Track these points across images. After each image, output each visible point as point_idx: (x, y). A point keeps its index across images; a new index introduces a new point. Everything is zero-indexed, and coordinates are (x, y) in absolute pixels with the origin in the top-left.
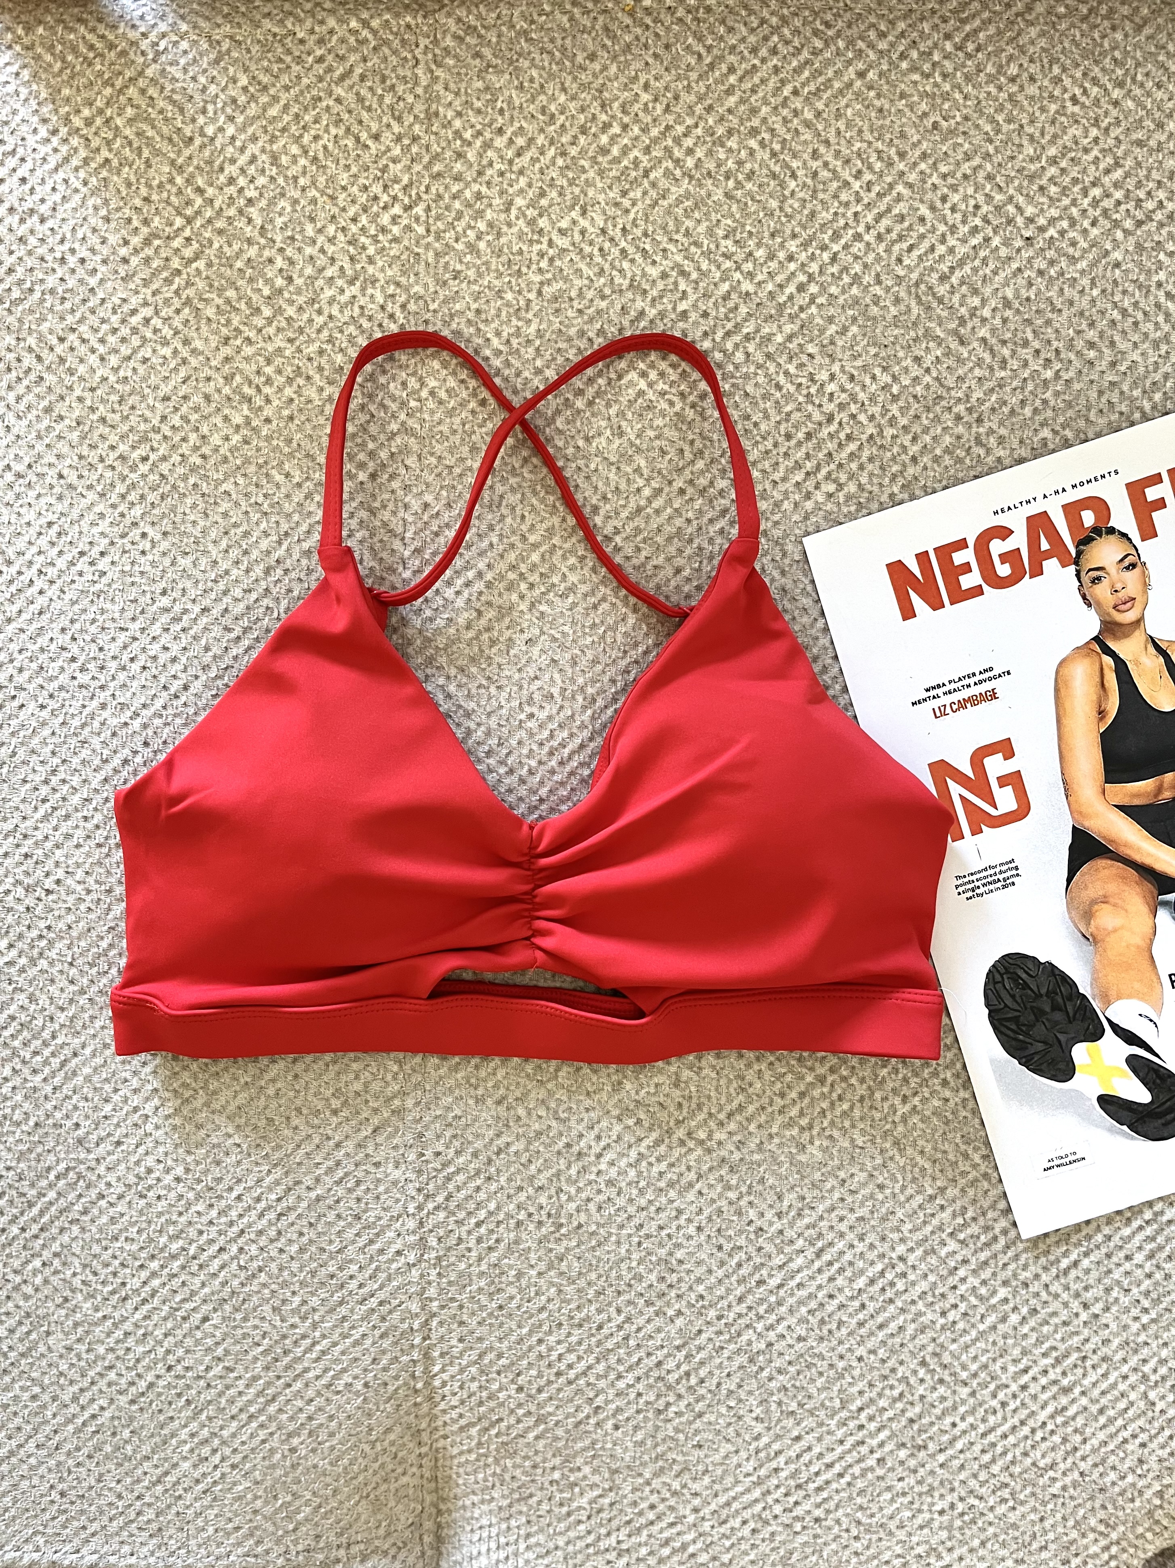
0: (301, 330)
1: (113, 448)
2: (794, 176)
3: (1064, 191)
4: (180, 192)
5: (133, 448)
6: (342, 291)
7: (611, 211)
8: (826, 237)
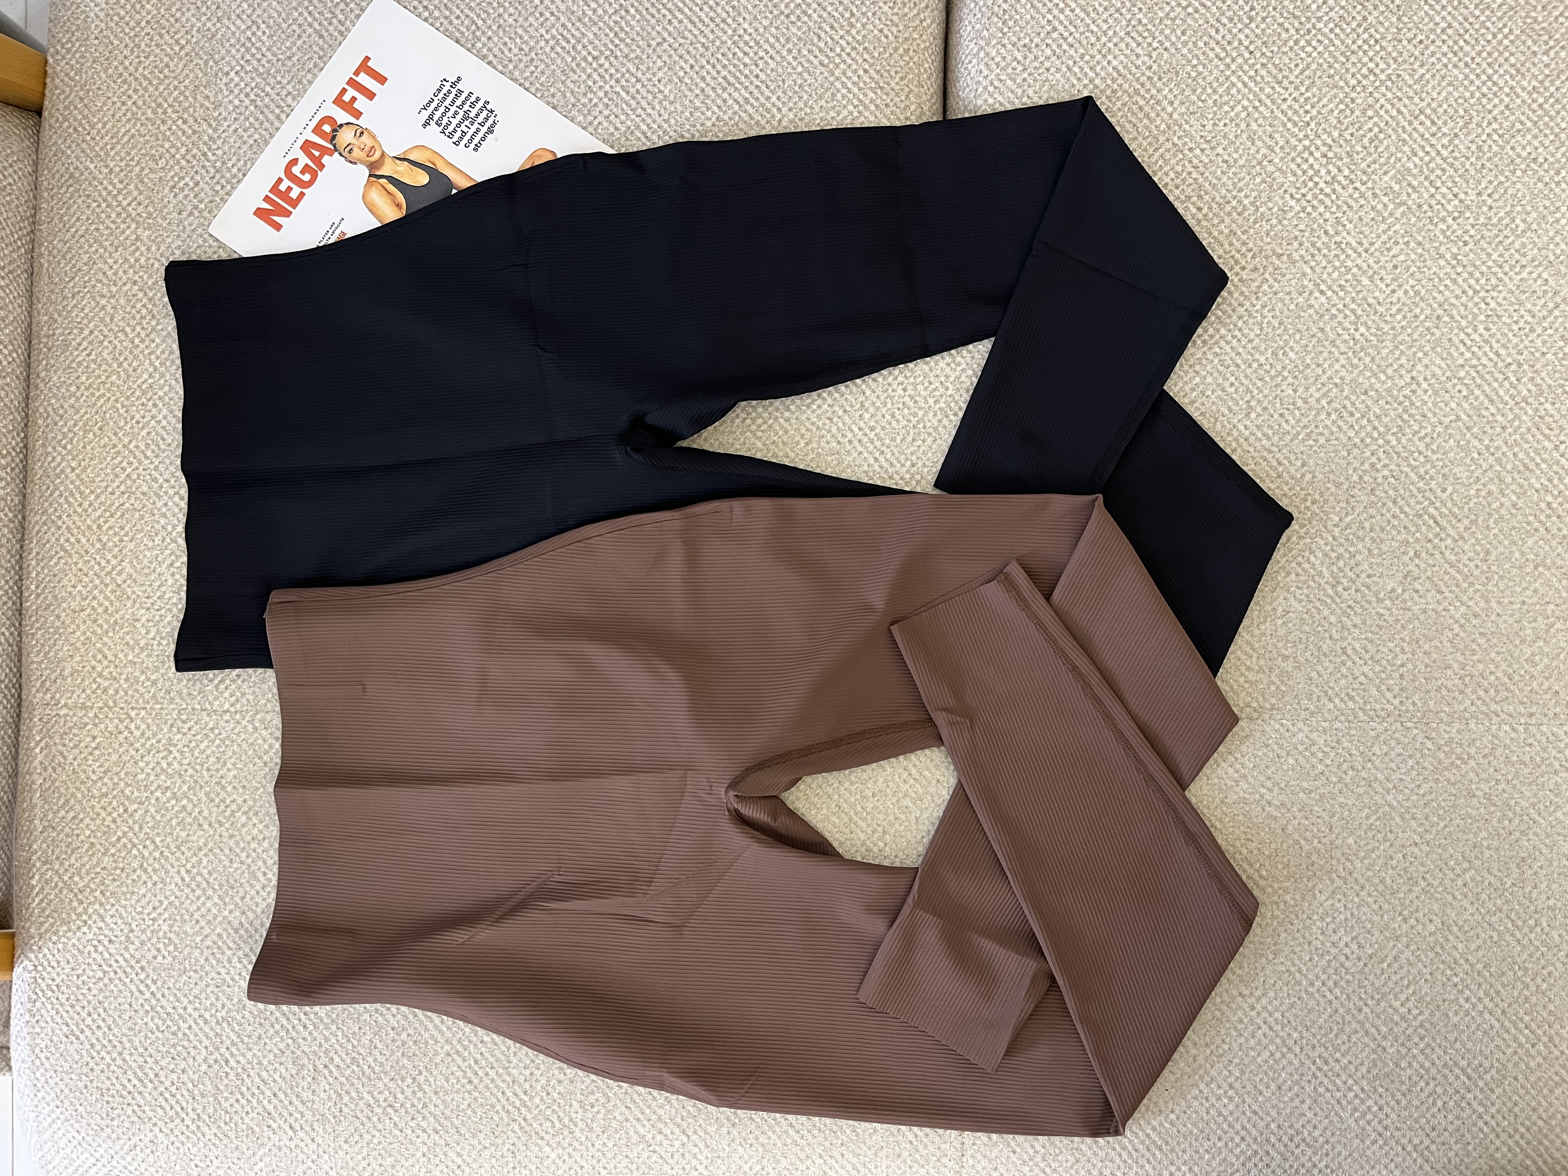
0: (196, 782)
1: (258, 893)
2: (123, 504)
3: (136, 357)
4: (119, 851)
5: (258, 880)
6: (175, 758)
7: (137, 605)
8: (156, 486)
